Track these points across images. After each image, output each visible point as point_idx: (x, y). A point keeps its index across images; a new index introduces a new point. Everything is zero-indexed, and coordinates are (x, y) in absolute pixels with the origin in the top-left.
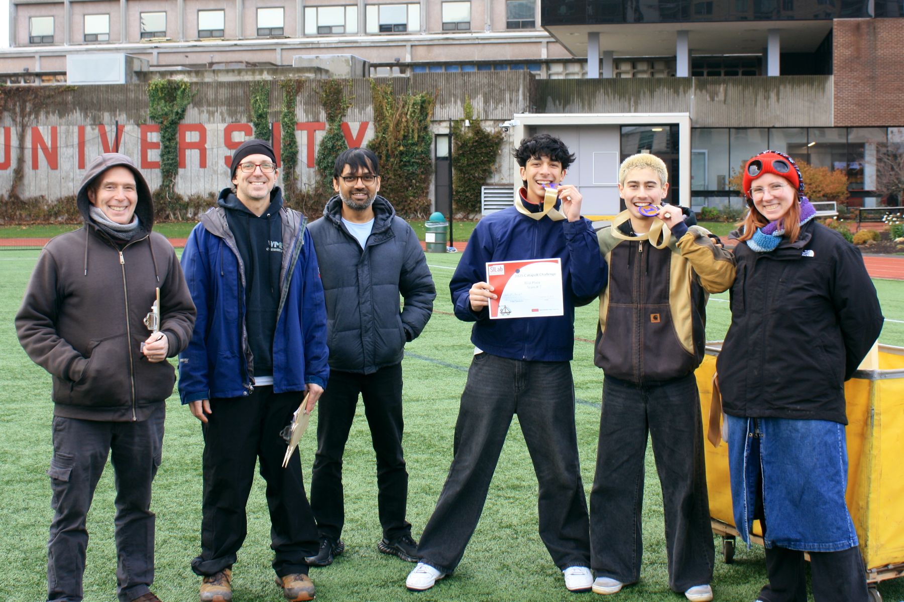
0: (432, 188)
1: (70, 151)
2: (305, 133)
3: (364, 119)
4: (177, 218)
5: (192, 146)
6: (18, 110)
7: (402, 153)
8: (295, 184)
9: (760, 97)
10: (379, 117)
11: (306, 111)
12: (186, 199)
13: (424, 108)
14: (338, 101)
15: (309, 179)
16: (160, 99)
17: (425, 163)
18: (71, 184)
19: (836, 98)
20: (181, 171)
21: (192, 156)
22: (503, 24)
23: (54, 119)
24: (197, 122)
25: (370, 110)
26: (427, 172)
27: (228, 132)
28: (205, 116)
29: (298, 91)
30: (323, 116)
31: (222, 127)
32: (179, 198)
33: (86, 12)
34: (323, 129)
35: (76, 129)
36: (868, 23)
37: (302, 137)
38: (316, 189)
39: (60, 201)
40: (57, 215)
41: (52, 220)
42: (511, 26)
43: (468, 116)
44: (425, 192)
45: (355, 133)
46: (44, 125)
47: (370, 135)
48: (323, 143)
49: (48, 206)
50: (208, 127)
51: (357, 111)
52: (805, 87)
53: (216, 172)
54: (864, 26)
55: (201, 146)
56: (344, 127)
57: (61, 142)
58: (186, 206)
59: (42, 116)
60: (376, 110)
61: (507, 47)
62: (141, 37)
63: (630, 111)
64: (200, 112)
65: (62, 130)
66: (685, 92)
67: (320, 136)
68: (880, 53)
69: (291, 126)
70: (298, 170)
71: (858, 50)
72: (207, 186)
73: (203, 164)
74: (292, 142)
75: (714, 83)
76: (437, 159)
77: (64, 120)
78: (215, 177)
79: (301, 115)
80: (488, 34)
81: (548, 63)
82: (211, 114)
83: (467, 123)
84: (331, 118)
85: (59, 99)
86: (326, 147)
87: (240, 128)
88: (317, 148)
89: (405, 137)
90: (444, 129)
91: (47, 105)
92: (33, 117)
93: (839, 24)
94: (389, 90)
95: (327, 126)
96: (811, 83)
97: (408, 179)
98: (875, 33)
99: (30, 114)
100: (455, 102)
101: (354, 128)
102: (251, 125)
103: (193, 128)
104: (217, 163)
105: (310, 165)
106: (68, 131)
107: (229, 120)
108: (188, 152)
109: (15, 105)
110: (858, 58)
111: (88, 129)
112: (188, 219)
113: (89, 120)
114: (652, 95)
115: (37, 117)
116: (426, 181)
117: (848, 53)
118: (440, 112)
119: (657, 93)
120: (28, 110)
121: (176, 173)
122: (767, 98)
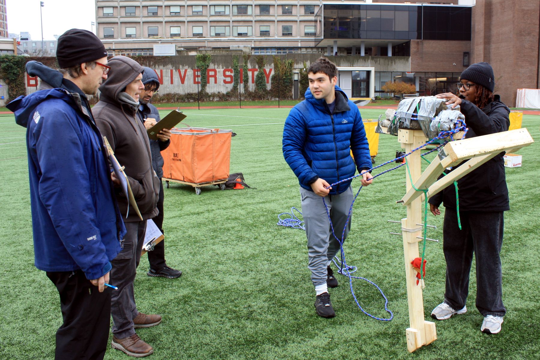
0: (293, 90)
1: (167, 78)
2: (251, 72)
3: (271, 68)
4: (207, 100)
5: (212, 76)
6: (147, 64)
7: (284, 79)
8: (247, 89)
9: (390, 63)
10: (276, 67)
11: (251, 65)
12: (210, 94)
13: (291, 65)
14: (262, 62)
15: (252, 87)
16: (200, 60)
17: (291, 82)
18: (168, 89)
19: (412, 63)
20: (208, 85)
21: (212, 80)
22: (281, 34)
23: (161, 67)
24: (213, 68)
25: (273, 65)
26: (292, 85)
27: (224, 72)
28: (216, 66)
29: (248, 59)
30: (257, 67)
31: (222, 70)
32: (208, 94)
33: (127, 26)
34: (257, 71)
35: (170, 71)
36: (421, 42)
37: (250, 74)
38: (255, 90)
39: (164, 95)
40: (163, 100)
41: (161, 102)
42: (283, 35)
43: (305, 67)
44: (291, 91)
45: (268, 72)
46: (158, 69)
47: (273, 73)
48: (257, 76)
49: (160, 97)
50: (217, 70)
51: (268, 65)
52: (403, 60)
53: (220, 85)
54: (420, 42)
55: (215, 76)
56: (265, 70)
57: (164, 74)
58: (210, 96)
59: (157, 66)
60: (275, 65)
61: (287, 42)
62: (149, 36)
63: (351, 66)
64: (214, 65)
65: (164, 71)
66: (367, 61)
67: (256, 73)
68: (424, 50)
69: (246, 70)
70: (249, 84)
71: (418, 49)
72: (217, 90)
73: (216, 82)
74: (246, 76)
75: (376, 58)
76: (295, 81)
77: (165, 68)
78: (220, 87)
79: (249, 66)
80: (276, 38)
81: (300, 48)
82: (218, 65)
83: (305, 70)
84: (260, 67)
85: (163, 61)
86: (259, 77)
87: (228, 71)
88: (255, 77)
89: (285, 74)
90: (297, 71)
91: (159, 62)
92: (153, 66)
93: (413, 41)
94: (279, 59)
95: (258, 70)
96: (404, 58)
97: (286, 87)
98: (423, 44)
99: (152, 65)
100: (301, 63)
101: (268, 71)
102: (233, 69)
103: (212, 70)
104: (221, 82)
105: (253, 82)
106: (166, 72)
107: (225, 68)
108: (210, 78)
109: (146, 62)
110: (418, 51)
111: (174, 71)
112: (211, 101)
113: (174, 68)
114: (358, 61)
115: (155, 67)
116: (291, 88)
117: (415, 50)
118: (296, 66)
119: (359, 61)
120: (151, 64)
121: (206, 85)
122: (392, 63)
